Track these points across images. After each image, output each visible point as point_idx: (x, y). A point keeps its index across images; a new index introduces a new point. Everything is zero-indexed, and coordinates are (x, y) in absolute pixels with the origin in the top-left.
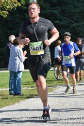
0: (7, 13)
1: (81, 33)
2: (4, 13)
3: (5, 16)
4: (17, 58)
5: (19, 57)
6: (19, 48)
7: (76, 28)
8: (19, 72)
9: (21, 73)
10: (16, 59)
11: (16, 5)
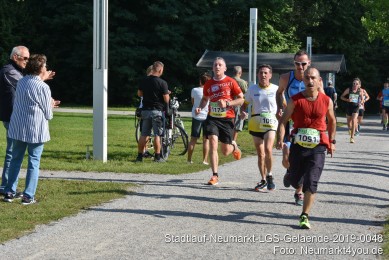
1: (204, 39)
4: (36, 108)
6: (40, 82)
7: (195, 26)
10: (33, 113)
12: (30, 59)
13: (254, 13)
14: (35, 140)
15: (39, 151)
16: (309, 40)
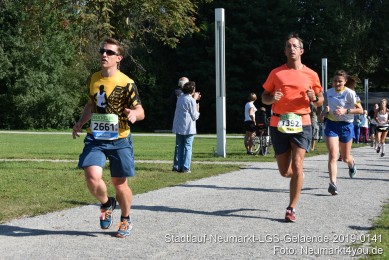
0: (177, 41)
2: (172, 42)
3: (174, 46)
4: (187, 113)
5: (190, 112)
6: (192, 100)
8: (189, 136)
9: (192, 138)
10: (185, 116)
11: (192, 31)
12: (187, 84)
13: (325, 62)
14: (185, 133)
15: (191, 141)
16: (367, 82)
